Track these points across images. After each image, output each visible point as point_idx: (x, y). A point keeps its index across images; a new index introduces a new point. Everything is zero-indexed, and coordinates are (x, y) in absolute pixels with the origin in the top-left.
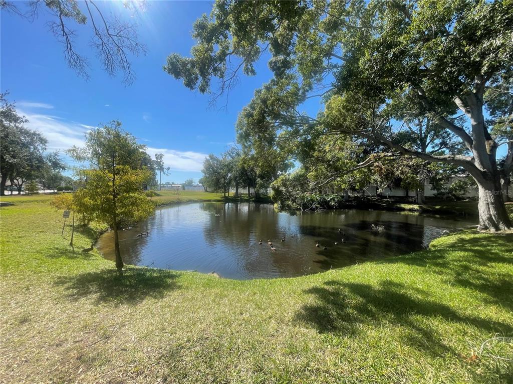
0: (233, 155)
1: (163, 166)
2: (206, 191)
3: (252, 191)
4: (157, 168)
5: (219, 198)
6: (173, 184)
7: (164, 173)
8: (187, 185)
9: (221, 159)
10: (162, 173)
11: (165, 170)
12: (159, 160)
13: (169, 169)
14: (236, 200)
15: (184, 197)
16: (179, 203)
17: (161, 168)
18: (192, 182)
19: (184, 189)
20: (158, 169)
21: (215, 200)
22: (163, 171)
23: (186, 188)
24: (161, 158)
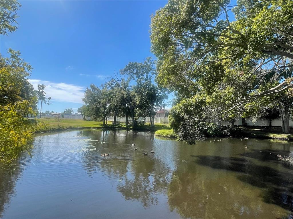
0: (113, 86)
1: (44, 96)
2: (84, 119)
3: (130, 119)
4: (38, 97)
5: (99, 126)
6: (53, 112)
7: (45, 102)
8: (66, 114)
9: (101, 89)
10: (43, 102)
11: (46, 100)
12: (41, 91)
13: (50, 98)
14: (115, 128)
15: (65, 125)
16: (60, 130)
17: (43, 98)
18: (71, 112)
19: (63, 117)
20: (40, 99)
21: (94, 128)
22: (44, 100)
23: (65, 116)
24: (43, 88)
